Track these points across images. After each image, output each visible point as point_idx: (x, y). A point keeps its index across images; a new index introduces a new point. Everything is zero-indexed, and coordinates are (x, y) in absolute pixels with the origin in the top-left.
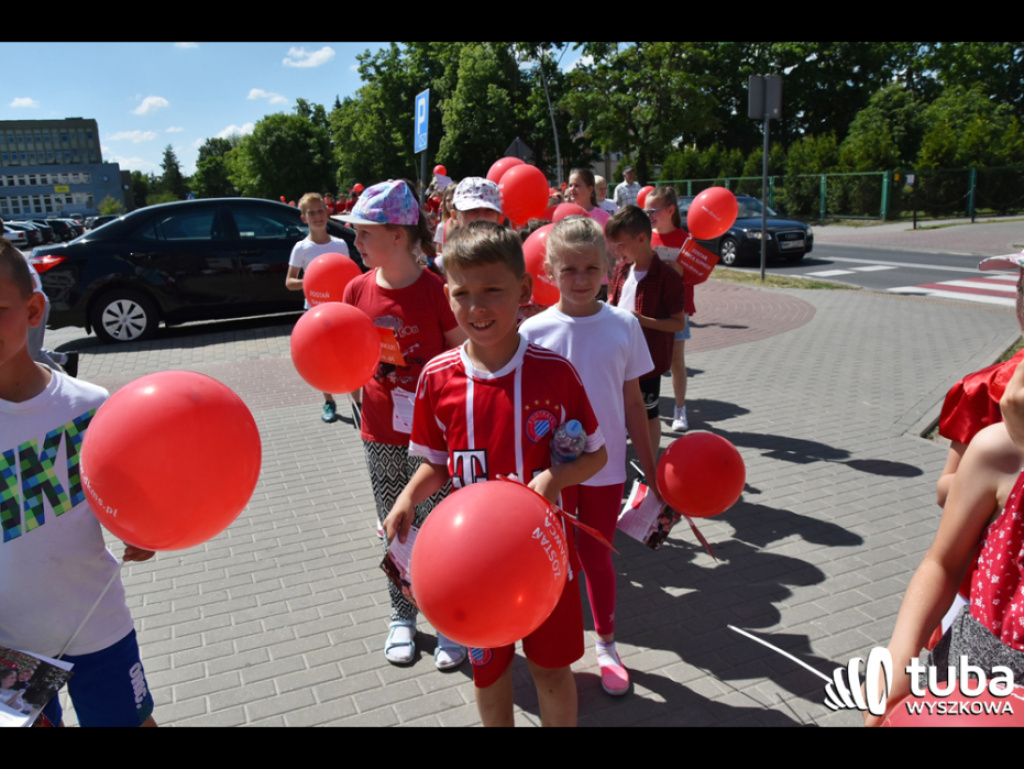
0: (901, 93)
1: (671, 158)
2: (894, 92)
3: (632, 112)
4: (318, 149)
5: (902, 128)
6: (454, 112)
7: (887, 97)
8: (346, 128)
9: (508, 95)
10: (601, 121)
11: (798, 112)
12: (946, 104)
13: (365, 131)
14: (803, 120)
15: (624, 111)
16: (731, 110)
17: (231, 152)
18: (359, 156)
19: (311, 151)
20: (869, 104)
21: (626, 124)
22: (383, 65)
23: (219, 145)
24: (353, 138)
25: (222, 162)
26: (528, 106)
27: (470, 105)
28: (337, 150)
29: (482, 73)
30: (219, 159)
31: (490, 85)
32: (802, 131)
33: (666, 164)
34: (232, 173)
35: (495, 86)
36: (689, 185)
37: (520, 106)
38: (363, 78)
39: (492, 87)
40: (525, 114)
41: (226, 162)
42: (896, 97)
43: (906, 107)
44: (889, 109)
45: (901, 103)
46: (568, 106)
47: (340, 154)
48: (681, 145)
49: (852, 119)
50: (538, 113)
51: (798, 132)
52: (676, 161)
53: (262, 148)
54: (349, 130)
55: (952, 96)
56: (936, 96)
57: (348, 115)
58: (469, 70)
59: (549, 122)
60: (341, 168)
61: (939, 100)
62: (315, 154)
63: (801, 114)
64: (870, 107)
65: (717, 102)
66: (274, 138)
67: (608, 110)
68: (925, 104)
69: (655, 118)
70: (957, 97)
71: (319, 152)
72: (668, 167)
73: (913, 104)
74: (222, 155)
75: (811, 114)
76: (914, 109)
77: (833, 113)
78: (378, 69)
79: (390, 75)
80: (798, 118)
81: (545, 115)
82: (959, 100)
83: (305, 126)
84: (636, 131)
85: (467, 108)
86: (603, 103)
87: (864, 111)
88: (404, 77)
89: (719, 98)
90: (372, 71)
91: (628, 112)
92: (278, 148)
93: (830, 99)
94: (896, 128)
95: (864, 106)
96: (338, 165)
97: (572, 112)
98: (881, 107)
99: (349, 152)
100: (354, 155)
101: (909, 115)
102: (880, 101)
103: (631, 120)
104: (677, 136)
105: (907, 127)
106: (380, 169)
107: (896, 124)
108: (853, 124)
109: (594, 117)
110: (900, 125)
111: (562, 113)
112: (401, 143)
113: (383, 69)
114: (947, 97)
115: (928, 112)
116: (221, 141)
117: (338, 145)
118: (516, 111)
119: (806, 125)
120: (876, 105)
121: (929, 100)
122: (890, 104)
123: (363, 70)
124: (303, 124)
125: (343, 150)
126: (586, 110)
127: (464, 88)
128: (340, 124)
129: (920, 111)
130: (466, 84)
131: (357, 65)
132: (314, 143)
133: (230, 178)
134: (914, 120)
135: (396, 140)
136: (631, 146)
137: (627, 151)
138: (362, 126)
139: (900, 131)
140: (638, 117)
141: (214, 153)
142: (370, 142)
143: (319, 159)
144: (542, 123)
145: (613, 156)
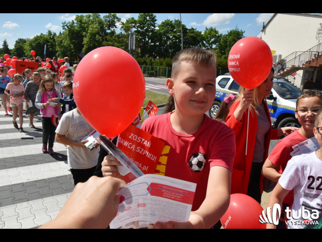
4: (51, 47)
8: (60, 41)
9: (101, 38)
13: (66, 43)
17: (26, 43)
18: (64, 50)
19: (49, 47)
22: (70, 26)
23: (22, 41)
24: (62, 44)
25: (22, 46)
27: (91, 40)
28: (57, 47)
29: (94, 32)
30: (22, 45)
31: (97, 35)
34: (25, 50)
35: (98, 36)
36: (150, 67)
38: (63, 29)
39: (97, 36)
41: (24, 46)
47: (58, 48)
53: (33, 44)
54: (61, 42)
57: (61, 38)
58: (91, 31)
60: (58, 52)
62: (49, 48)
66: (37, 42)
71: (51, 48)
74: (23, 44)
78: (68, 27)
79: (71, 29)
83: (48, 40)
88: (74, 30)
90: (66, 27)
92: (38, 45)
96: (57, 51)
99: (60, 48)
100: (62, 49)
106: (69, 54)
112: (72, 48)
113: (69, 27)
116: (23, 39)
117: (57, 46)
123: (63, 27)
124: (47, 39)
125: (59, 47)
127: (90, 35)
128: (59, 40)
130: (90, 34)
131: (62, 25)
132: (50, 45)
133: (24, 51)
135: (72, 47)
138: (65, 41)
141: (20, 43)
142: (67, 46)
143: (51, 49)
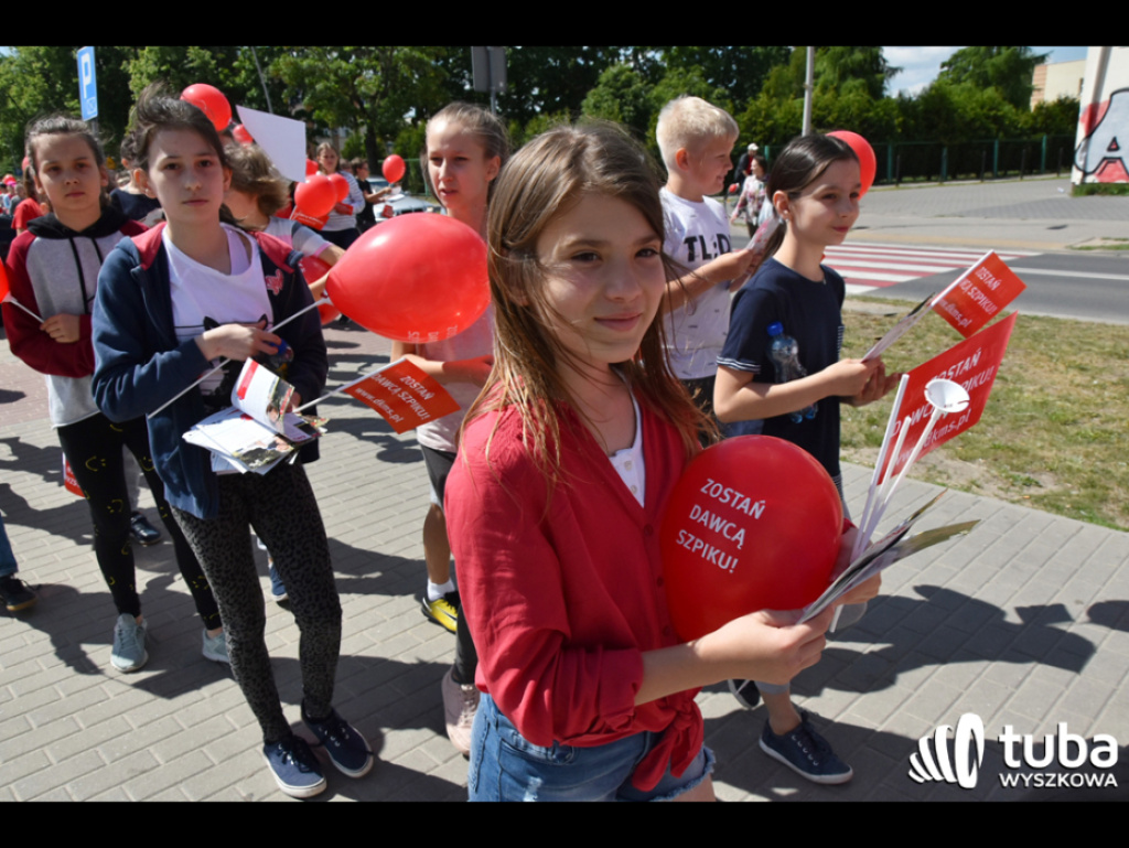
0: (628, 73)
1: (404, 135)
2: (621, 72)
3: (356, 83)
5: (632, 108)
6: (145, 75)
7: (616, 77)
9: (212, 57)
10: (321, 91)
11: (532, 89)
12: (670, 86)
14: (537, 99)
15: (347, 81)
16: (464, 85)
20: (599, 83)
21: (351, 97)
26: (235, 72)
27: (164, 68)
31: (190, 45)
32: (538, 109)
33: (399, 140)
35: (196, 47)
37: (226, 71)
40: (233, 82)
42: (623, 78)
43: (634, 88)
44: (618, 89)
45: (628, 83)
46: (281, 73)
48: (414, 120)
49: (584, 97)
50: (249, 81)
51: (534, 110)
52: (409, 138)
55: (676, 78)
56: (662, 77)
59: (262, 93)
61: (664, 81)
63: (536, 91)
64: (601, 86)
65: (447, 74)
67: (327, 79)
68: (651, 85)
69: (381, 90)
70: (679, 79)
72: (402, 145)
73: (640, 85)
75: (545, 92)
76: (641, 89)
77: (567, 92)
80: (534, 96)
81: (257, 83)
82: (681, 83)
84: (361, 104)
85: (160, 72)
86: (322, 71)
87: (593, 91)
89: (450, 71)
91: (350, 82)
93: (563, 76)
94: (626, 108)
95: (596, 86)
97: (286, 79)
98: (611, 87)
101: (636, 96)
102: (608, 81)
103: (355, 92)
104: (407, 110)
105: (635, 106)
107: (625, 104)
108: (584, 102)
109: (312, 86)
110: (629, 106)
111: (277, 81)
114: (671, 79)
115: (655, 93)
118: (221, 77)
119: (542, 103)
120: (606, 84)
121: (656, 82)
122: (619, 84)
126: (303, 79)
129: (647, 92)
134: (641, 100)
136: (360, 121)
137: (356, 126)
139: (629, 111)
140: (363, 89)
144: (253, 92)
145: (341, 131)
